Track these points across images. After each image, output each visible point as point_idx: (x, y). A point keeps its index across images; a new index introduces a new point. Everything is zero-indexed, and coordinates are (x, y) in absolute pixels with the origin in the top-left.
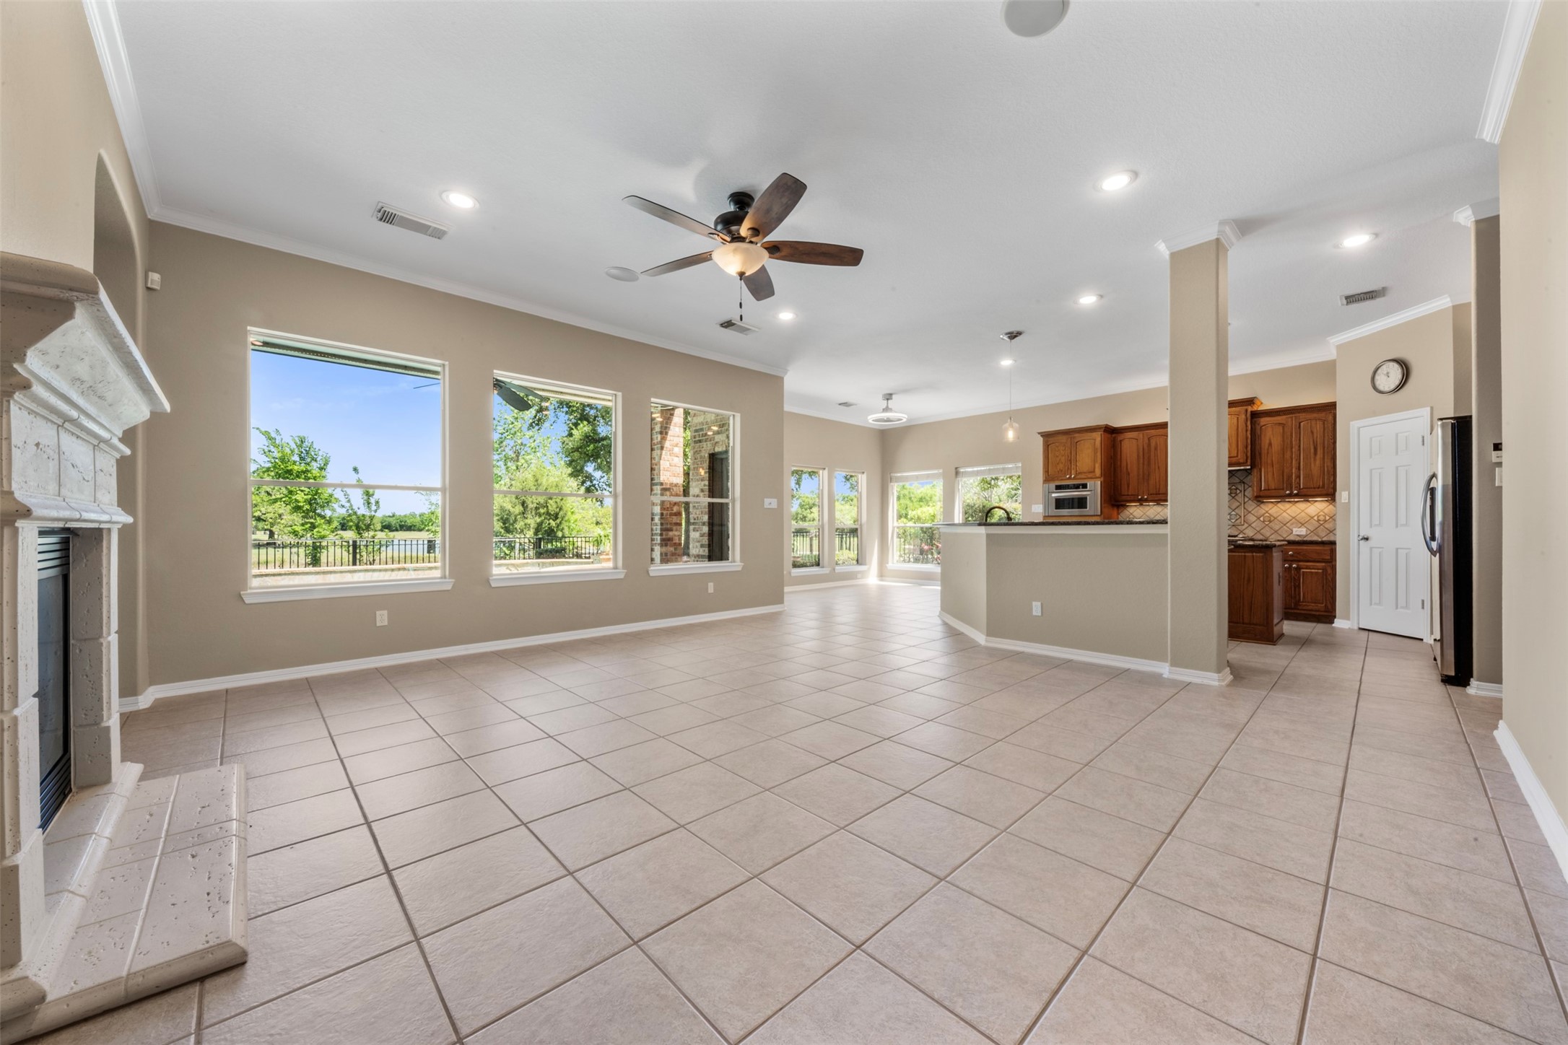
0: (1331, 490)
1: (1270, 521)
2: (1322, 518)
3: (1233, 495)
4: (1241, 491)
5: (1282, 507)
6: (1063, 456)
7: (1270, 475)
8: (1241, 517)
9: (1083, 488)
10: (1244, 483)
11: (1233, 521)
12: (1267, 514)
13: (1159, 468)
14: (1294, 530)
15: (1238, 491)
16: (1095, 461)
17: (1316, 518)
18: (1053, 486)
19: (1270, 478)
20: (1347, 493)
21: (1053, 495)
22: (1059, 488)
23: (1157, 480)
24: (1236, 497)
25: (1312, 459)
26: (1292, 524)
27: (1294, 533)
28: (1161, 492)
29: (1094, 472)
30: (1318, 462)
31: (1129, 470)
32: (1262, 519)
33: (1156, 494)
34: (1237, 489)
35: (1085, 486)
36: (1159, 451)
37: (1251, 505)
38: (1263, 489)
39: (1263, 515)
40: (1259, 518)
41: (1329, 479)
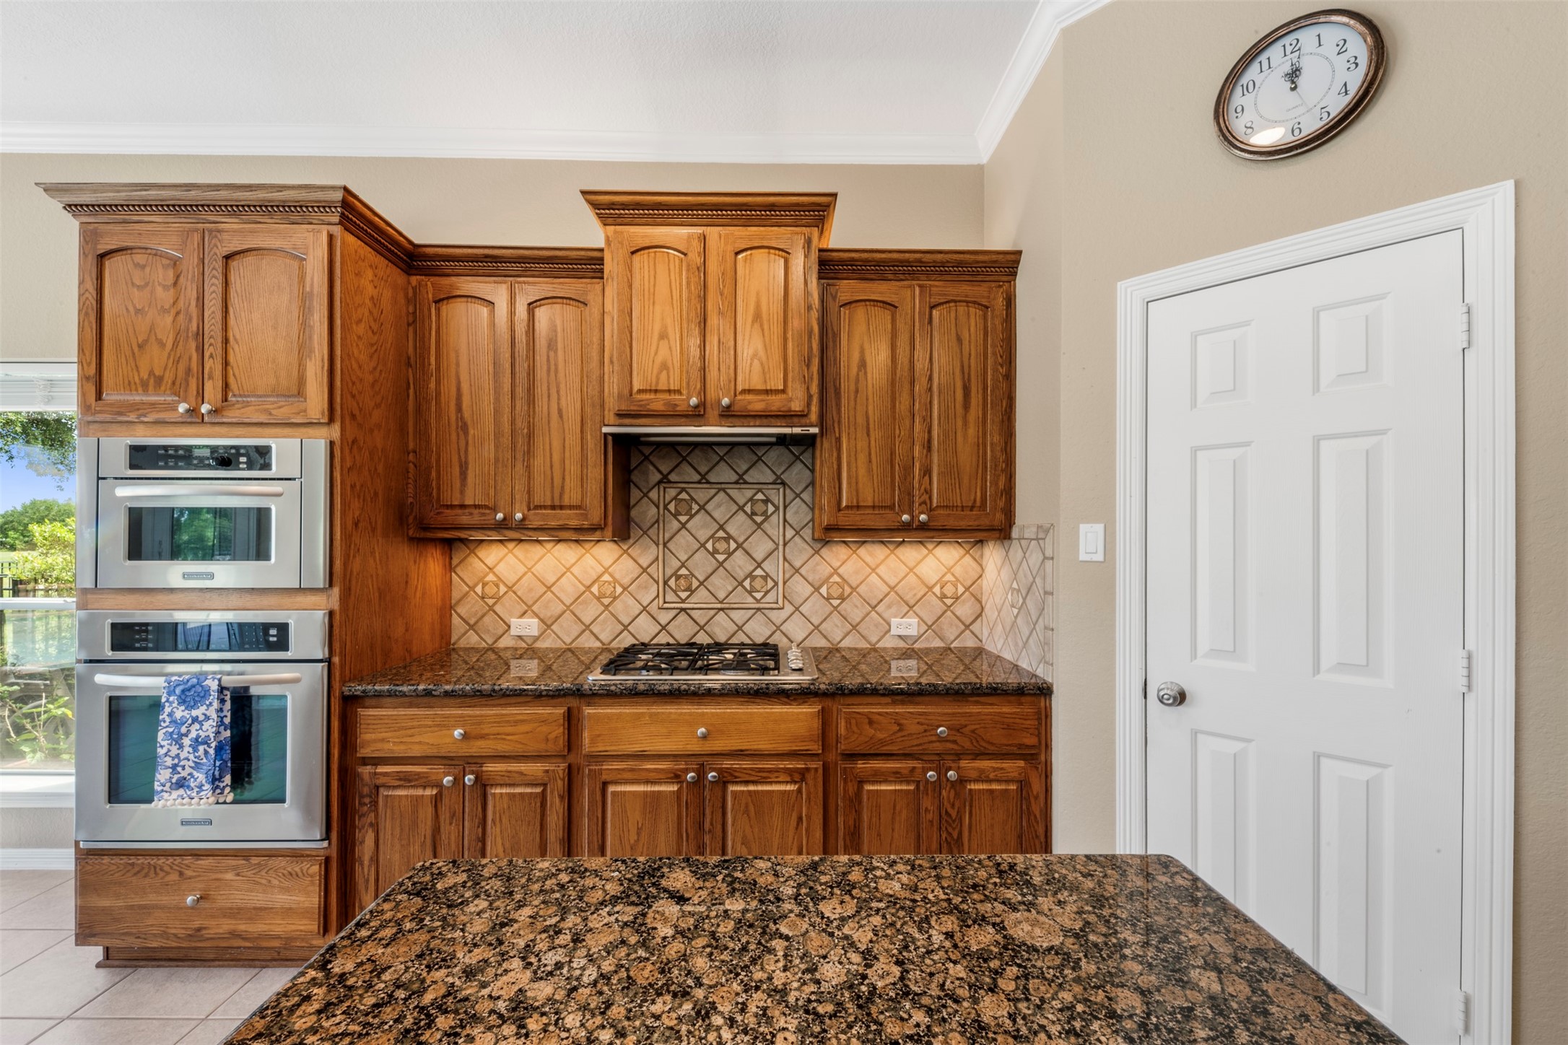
0: (999, 517)
1: (843, 598)
2: (949, 590)
3: (759, 519)
4: (777, 508)
5: (868, 559)
6: (164, 311)
7: (862, 458)
8: (776, 584)
9: (250, 466)
10: (783, 483)
11: (758, 595)
12: (836, 578)
13: (561, 416)
14: (894, 621)
15: (771, 509)
16: (303, 349)
17: (937, 590)
18: (117, 447)
19: (862, 471)
20: (1099, 528)
21: (124, 491)
22: (142, 457)
23: (556, 457)
24: (766, 525)
25: (960, 423)
26: (889, 607)
27: (894, 631)
28: (566, 502)
29: (300, 392)
30: (972, 431)
31: (467, 414)
32: (824, 590)
33: (553, 507)
34: (767, 501)
35: (260, 457)
36: (560, 353)
37: (800, 551)
38: (844, 504)
39: (826, 581)
40: (817, 589)
41: (995, 483)
